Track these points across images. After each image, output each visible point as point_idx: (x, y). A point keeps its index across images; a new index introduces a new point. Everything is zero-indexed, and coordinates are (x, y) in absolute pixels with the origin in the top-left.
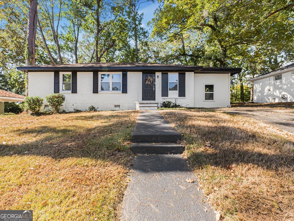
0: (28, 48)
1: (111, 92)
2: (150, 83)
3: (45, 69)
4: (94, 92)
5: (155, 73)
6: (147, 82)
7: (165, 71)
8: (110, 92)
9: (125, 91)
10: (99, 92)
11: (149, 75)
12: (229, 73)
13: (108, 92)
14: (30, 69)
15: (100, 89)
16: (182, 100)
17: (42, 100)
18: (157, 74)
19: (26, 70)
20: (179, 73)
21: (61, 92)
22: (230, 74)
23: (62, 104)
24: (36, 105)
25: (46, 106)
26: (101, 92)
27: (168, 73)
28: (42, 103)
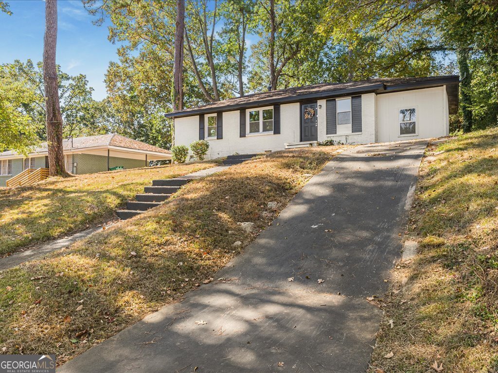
0: (174, 87)
1: (261, 134)
2: (311, 116)
3: (190, 113)
4: (241, 137)
5: (317, 102)
6: (306, 116)
7: (331, 98)
8: (259, 134)
9: (277, 131)
10: (246, 136)
11: (309, 105)
12: (443, 86)
13: (257, 135)
14: (176, 115)
15: (249, 132)
16: (355, 137)
17: (187, 150)
18: (319, 102)
19: (173, 117)
20: (352, 97)
21: (207, 138)
22: (445, 86)
23: (207, 152)
24: (181, 154)
25: (192, 157)
26: (249, 135)
27: (336, 100)
28: (187, 153)
